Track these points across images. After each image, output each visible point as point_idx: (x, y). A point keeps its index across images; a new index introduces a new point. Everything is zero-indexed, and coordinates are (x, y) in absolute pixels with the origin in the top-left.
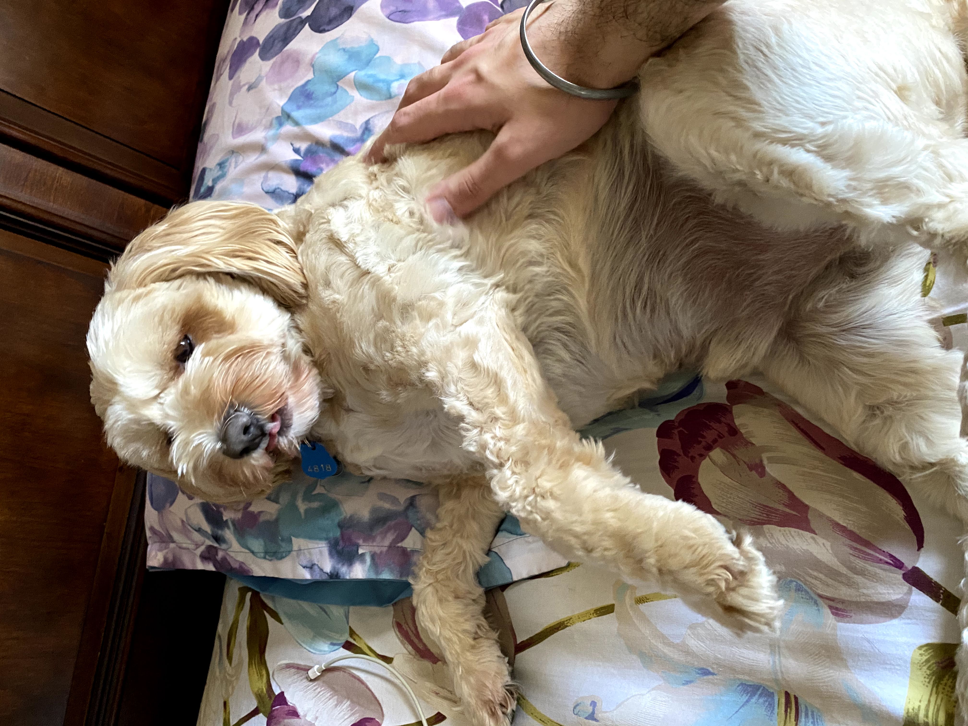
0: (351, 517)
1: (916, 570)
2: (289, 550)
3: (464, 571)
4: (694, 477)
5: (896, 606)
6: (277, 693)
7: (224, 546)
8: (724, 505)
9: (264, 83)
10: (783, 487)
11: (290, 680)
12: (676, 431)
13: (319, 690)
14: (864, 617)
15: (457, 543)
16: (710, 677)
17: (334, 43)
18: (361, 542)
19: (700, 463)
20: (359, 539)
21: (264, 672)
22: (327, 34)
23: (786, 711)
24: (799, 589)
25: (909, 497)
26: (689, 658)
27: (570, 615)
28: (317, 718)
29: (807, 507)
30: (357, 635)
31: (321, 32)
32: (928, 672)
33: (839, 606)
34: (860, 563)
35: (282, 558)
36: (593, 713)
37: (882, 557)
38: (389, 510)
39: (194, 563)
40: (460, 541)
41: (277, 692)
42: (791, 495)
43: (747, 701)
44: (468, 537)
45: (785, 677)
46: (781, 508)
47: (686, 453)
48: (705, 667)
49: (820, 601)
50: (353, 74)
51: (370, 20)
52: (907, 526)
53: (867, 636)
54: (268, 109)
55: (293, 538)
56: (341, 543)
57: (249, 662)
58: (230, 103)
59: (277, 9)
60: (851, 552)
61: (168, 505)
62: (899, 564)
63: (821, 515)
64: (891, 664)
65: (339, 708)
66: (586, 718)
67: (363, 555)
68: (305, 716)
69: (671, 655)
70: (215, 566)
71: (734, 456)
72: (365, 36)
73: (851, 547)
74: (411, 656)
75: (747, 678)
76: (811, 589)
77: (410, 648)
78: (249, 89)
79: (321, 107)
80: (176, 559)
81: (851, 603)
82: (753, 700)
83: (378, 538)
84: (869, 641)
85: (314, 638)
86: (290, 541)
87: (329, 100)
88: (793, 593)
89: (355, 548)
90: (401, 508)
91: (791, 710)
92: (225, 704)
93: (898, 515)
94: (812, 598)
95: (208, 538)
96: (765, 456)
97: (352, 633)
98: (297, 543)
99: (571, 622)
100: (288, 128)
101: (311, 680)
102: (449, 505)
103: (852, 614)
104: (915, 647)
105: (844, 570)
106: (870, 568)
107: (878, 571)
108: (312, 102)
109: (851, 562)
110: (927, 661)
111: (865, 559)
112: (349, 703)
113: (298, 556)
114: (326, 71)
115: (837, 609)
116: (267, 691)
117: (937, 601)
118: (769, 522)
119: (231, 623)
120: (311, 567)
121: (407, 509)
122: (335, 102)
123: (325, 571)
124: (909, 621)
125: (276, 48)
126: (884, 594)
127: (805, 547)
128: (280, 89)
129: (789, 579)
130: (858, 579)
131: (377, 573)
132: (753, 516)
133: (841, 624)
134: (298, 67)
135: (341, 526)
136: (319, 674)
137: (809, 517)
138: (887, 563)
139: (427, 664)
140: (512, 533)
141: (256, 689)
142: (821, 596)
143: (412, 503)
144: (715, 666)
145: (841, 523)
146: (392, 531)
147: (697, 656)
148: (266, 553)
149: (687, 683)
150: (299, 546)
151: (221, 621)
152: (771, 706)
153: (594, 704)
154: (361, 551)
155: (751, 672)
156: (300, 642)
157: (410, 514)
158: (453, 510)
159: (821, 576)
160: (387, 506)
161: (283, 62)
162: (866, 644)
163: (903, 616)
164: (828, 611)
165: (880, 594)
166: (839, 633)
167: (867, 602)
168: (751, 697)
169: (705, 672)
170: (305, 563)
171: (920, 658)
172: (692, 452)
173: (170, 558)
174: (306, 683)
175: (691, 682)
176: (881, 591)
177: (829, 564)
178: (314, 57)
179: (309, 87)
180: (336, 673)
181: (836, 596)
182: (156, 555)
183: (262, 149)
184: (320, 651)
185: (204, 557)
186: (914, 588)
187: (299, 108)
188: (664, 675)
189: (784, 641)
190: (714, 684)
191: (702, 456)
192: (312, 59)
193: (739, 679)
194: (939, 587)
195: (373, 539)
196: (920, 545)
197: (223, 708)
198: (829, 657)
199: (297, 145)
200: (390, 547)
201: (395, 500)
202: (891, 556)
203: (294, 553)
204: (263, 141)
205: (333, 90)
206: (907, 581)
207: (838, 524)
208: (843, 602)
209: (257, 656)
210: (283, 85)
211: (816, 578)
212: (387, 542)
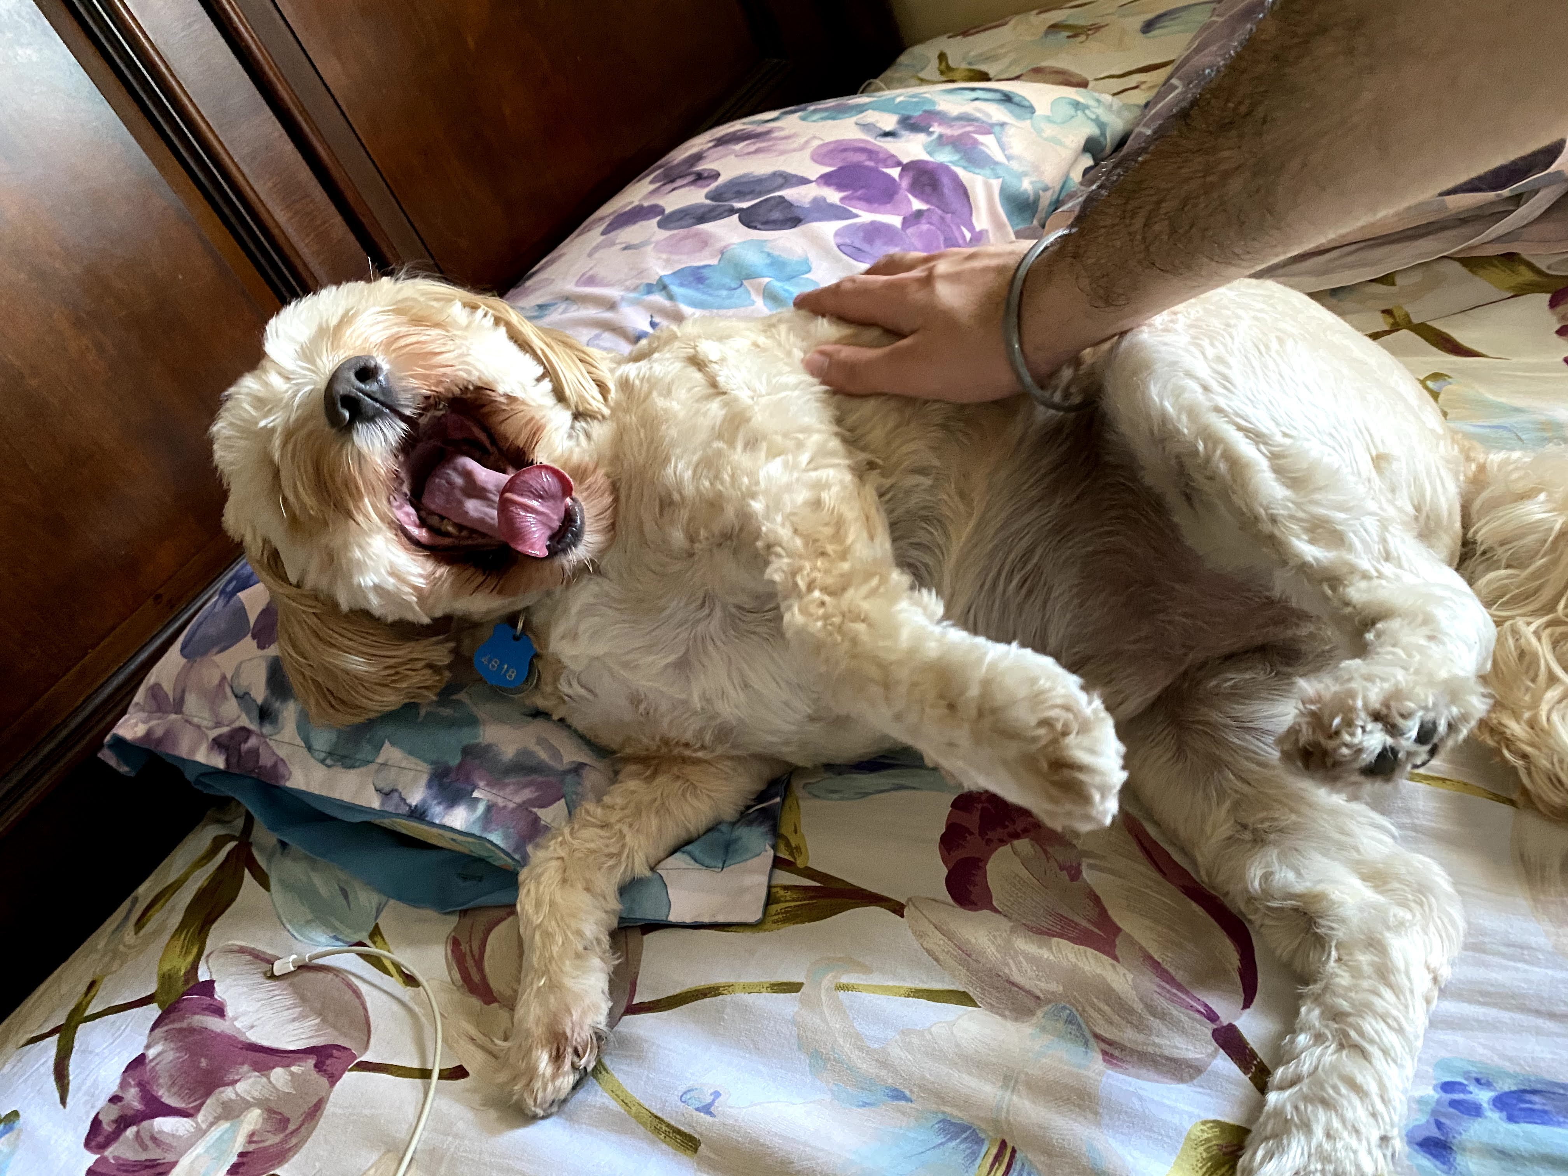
0: (489, 746)
1: (1231, 1028)
2: (370, 758)
3: (612, 868)
4: (981, 860)
5: (1190, 1066)
6: (201, 979)
7: (267, 729)
8: (1009, 904)
9: (649, 248)
10: (1097, 900)
11: (234, 969)
12: (979, 806)
13: (277, 992)
14: (1143, 1072)
15: (620, 831)
16: (903, 1103)
17: (760, 244)
18: (482, 784)
19: (996, 849)
20: (481, 780)
21: (195, 950)
22: (757, 232)
23: (992, 1165)
24: (1070, 1021)
25: (1253, 948)
26: (883, 1073)
27: (732, 980)
28: (252, 1027)
29: (1119, 930)
30: (382, 937)
31: (749, 227)
32: (1205, 1155)
33: (1117, 1053)
34: (1163, 1003)
35: (352, 767)
36: (711, 1104)
37: (1195, 1005)
38: (543, 760)
39: (193, 750)
40: (625, 829)
41: (203, 976)
42: (1103, 912)
43: (941, 1144)
44: (638, 830)
45: (1011, 1119)
46: (1084, 923)
47: (982, 833)
48: (900, 1087)
49: (1092, 1041)
50: (767, 280)
51: (816, 240)
52: (1238, 979)
53: (1140, 1092)
54: (642, 272)
55: (387, 744)
56: (453, 776)
57: (177, 930)
58: (590, 255)
59: (706, 190)
60: (1158, 990)
61: (215, 650)
62: (1212, 1016)
63: (1131, 942)
64: (1159, 1134)
65: (297, 1024)
66: (697, 1109)
67: (477, 800)
68: (235, 1019)
69: (859, 1063)
70: (227, 762)
71: (1045, 852)
72: (800, 251)
73: (1159, 986)
74: (452, 987)
75: (956, 1112)
76: (1088, 1025)
77: (457, 976)
78: (625, 248)
79: (711, 295)
80: (169, 734)
81: (1132, 1052)
82: (953, 1144)
83: (508, 790)
84: (1140, 1098)
85: (308, 922)
86: (378, 747)
87: (724, 293)
88: (1060, 1025)
89: (470, 788)
90: (559, 767)
91: (1000, 1165)
92: (92, 985)
93: (1231, 964)
94: (1084, 1036)
95: (248, 713)
96: (1085, 862)
97: (375, 933)
98: (390, 753)
99: (730, 989)
100: (658, 298)
101: (272, 977)
102: (632, 784)
103: (1129, 1066)
104: (1199, 1121)
105: (1139, 1007)
106: (1175, 1012)
107: (1184, 1018)
108: (701, 286)
109: (1152, 1000)
110: (1208, 1140)
111: (1172, 1001)
112: (317, 1021)
113: (378, 771)
114: (736, 265)
115: (1112, 1056)
116: (186, 974)
117: (1246, 1073)
118: (1061, 936)
119: (170, 881)
120: (386, 794)
121: (568, 772)
122: (729, 297)
123: (408, 801)
124: (1201, 1090)
125: (683, 223)
126: (1181, 1049)
127: (1099, 971)
128: (667, 261)
129: (1063, 1004)
130: (1155, 1023)
131: (485, 828)
132: (1043, 924)
133: (1110, 1072)
134: (703, 248)
135: (467, 751)
136: (292, 969)
137: (1117, 942)
138: (1199, 1011)
139: (475, 1002)
140: (696, 861)
141: (166, 967)
142: (1097, 1036)
143: (578, 769)
144: (915, 1090)
145: (1156, 957)
146: (533, 788)
147: (896, 1071)
148: (330, 754)
149: (865, 1104)
150: (387, 761)
151: (151, 878)
152: (974, 1156)
153: (717, 1094)
154: (476, 794)
155: (966, 1103)
156: (285, 921)
157: (569, 779)
158: (633, 792)
159: (1106, 1008)
160: (543, 755)
161: (685, 238)
162: (1135, 1100)
163: (1195, 1082)
164: (1100, 1056)
165: (1177, 1048)
166: (1104, 1079)
167: (1155, 1054)
168: (950, 1140)
169: (898, 1095)
170: (381, 785)
171: (1199, 1134)
172: (990, 835)
173: (159, 733)
174: (260, 978)
175: (870, 1104)
176: (1179, 1045)
177: (1123, 996)
178: (729, 245)
179: (705, 272)
180: (321, 975)
181: (1117, 1039)
182: (136, 725)
183: (612, 306)
184: (312, 940)
185: (218, 744)
186: (1221, 1051)
187: (681, 285)
188: (835, 1088)
189: (1027, 1074)
190: (904, 1114)
191: (1002, 842)
192: (725, 247)
193: (943, 1113)
194: (1254, 1055)
195: (504, 786)
196: (1247, 1004)
197: (85, 989)
198: (1079, 1106)
199: (657, 320)
200: (520, 806)
201: (556, 754)
202: (1206, 1006)
203: (373, 767)
204: (618, 298)
205: (734, 285)
206: (1216, 1040)
207: (1151, 958)
208: (1123, 1048)
209: (198, 924)
210: (675, 257)
211: (1099, 1011)
212: (519, 799)
